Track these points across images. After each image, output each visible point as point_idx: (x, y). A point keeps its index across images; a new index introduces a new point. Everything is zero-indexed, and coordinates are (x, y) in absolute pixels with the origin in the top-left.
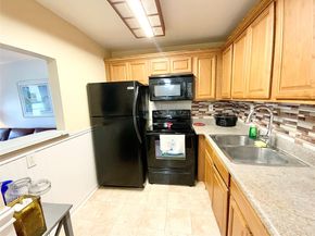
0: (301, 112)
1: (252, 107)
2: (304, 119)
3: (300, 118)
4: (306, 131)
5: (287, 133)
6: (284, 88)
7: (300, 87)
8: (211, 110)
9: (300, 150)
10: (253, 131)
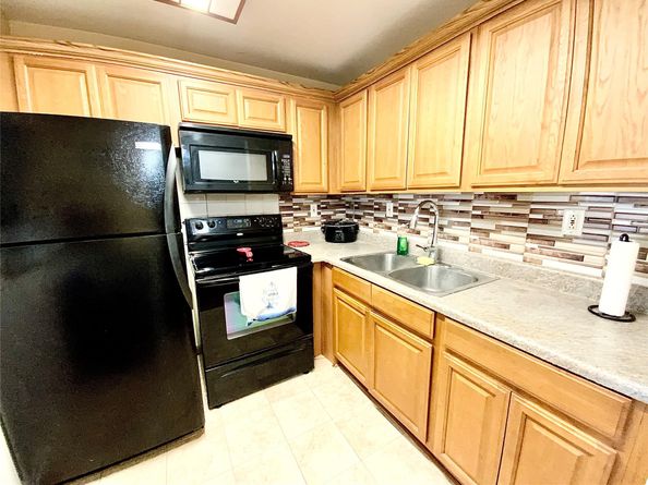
0: (475, 208)
1: (390, 205)
2: (482, 217)
3: (474, 216)
4: (487, 232)
5: (456, 239)
6: (487, 171)
7: (518, 168)
8: (314, 214)
9: (481, 260)
10: (403, 243)
